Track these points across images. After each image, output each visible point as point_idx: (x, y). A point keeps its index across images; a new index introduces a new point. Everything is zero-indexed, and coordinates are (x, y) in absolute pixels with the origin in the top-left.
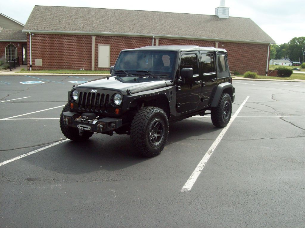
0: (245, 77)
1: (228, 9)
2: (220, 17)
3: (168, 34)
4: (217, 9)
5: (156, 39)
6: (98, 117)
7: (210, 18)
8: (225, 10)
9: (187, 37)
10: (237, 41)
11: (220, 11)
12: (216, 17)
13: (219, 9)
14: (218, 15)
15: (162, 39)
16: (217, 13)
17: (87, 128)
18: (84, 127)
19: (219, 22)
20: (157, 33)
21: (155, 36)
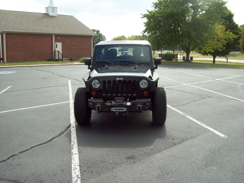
0: (81, 62)
1: (56, 8)
2: (50, 15)
3: (13, 29)
4: (47, 8)
5: (3, 34)
6: (128, 99)
7: (42, 15)
8: (54, 9)
9: (29, 31)
10: (69, 34)
11: (50, 10)
12: (47, 15)
13: (49, 9)
14: (48, 13)
15: (8, 33)
16: (47, 11)
17: (123, 109)
18: (118, 109)
19: (51, 19)
20: (3, 28)
21: (2, 32)
